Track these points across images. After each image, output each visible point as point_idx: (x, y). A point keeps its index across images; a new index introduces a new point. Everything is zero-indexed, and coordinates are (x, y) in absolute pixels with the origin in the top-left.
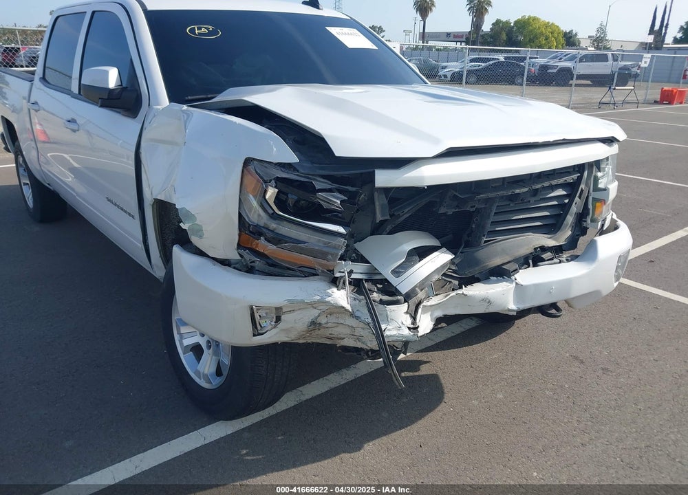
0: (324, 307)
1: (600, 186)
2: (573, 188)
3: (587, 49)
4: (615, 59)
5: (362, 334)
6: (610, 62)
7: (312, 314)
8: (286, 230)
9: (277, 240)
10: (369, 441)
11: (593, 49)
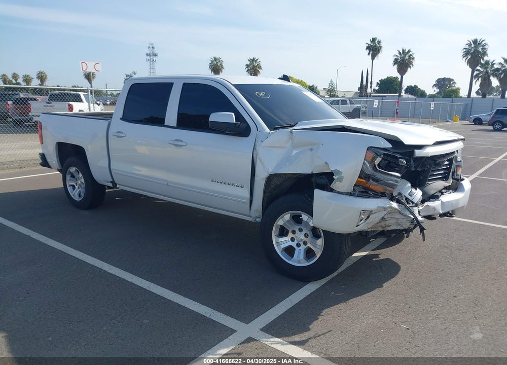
0: (389, 210)
1: (458, 160)
2: (451, 161)
3: (324, 97)
4: (351, 103)
5: (402, 222)
6: (349, 105)
7: (383, 214)
8: (379, 176)
9: (377, 180)
10: (385, 283)
11: (328, 97)
